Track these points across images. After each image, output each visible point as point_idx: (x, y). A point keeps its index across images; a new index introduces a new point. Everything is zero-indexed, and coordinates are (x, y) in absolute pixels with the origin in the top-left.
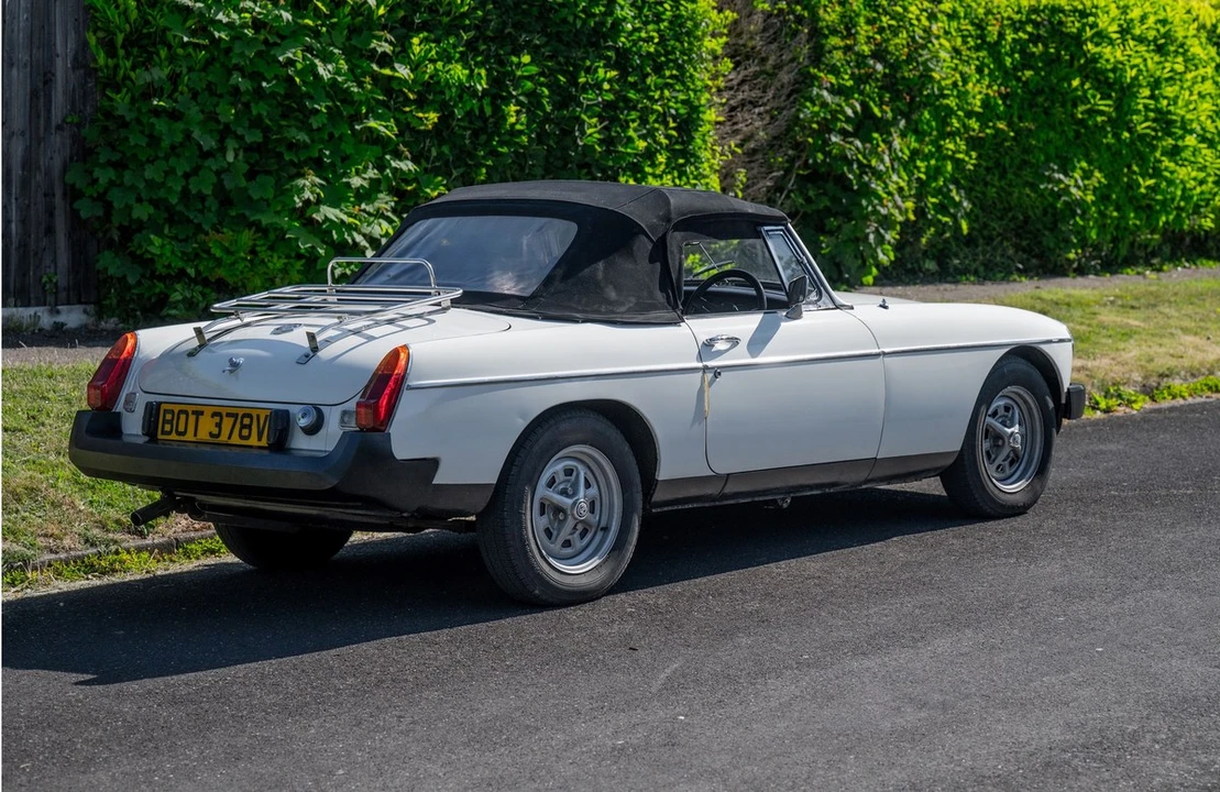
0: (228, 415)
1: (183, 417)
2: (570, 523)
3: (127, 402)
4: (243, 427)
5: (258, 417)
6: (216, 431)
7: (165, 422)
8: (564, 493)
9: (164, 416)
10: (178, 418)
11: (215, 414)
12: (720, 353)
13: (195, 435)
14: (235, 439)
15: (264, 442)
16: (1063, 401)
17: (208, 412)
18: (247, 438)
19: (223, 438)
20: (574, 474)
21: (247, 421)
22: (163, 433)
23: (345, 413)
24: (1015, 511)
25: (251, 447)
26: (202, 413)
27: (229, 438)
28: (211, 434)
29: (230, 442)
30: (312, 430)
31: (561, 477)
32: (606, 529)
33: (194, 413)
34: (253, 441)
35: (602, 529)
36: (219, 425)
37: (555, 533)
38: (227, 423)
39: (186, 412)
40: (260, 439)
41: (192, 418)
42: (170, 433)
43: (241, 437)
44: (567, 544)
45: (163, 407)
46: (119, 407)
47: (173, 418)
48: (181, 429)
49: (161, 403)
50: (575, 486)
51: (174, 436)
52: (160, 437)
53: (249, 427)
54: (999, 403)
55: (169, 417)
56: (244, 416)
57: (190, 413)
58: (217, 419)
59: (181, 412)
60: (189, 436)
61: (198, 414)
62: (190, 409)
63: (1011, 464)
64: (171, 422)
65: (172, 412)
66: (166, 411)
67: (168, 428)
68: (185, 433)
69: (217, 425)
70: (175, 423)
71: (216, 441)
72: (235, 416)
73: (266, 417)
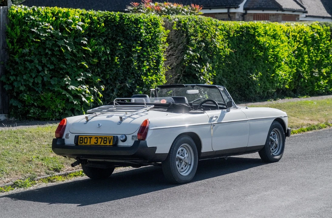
0: (100, 138)
1: (86, 139)
2: (183, 163)
3: (66, 136)
4: (104, 140)
5: (109, 138)
6: (96, 142)
7: (80, 140)
8: (181, 155)
9: (80, 139)
10: (84, 139)
11: (95, 138)
12: (214, 121)
13: (90, 143)
14: (102, 144)
15: (111, 144)
16: (286, 132)
17: (94, 137)
18: (106, 143)
19: (99, 143)
20: (183, 151)
21: (105, 139)
22: (80, 143)
23: (133, 136)
24: (277, 160)
25: (107, 145)
26: (92, 138)
27: (100, 143)
28: (95, 143)
29: (101, 145)
30: (124, 141)
31: (181, 152)
32: (190, 165)
33: (89, 138)
34: (108, 144)
35: (189, 165)
36: (97, 140)
37: (180, 166)
38: (100, 140)
39: (87, 138)
40: (110, 143)
41: (89, 139)
42: (82, 143)
43: (104, 143)
44: (182, 168)
45: (80, 137)
46: (64, 137)
47: (83, 139)
49: (79, 136)
50: (184, 153)
51: (83, 144)
52: (79, 144)
53: (106, 141)
54: (272, 133)
55: (81, 139)
56: (105, 138)
57: (88, 138)
58: (97, 139)
59: (85, 138)
60: (88, 144)
61: (90, 138)
62: (88, 137)
63: (275, 148)
64: (82, 140)
65: (82, 138)
66: (81, 138)
67: (81, 142)
68: (87, 143)
69: (96, 140)
70: (83, 140)
71: (96, 144)
72: (102, 138)
73: (111, 138)
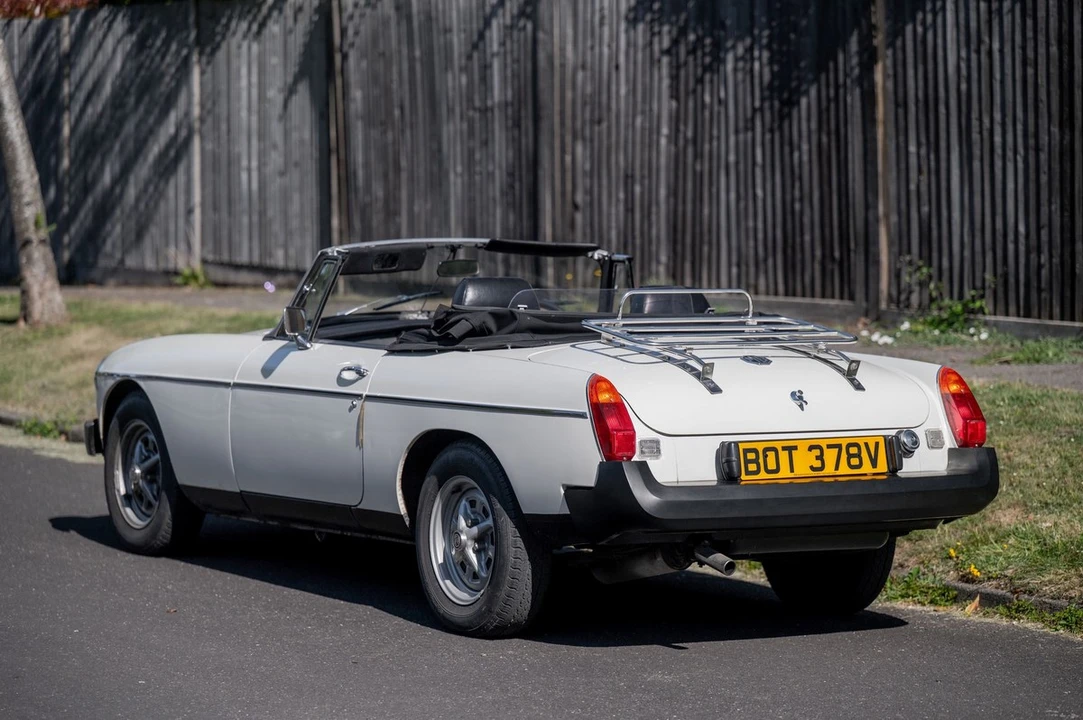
0: (829, 446)
4: (850, 456)
5: (866, 444)
6: (818, 464)
7: (746, 461)
10: (766, 456)
13: (792, 471)
19: (830, 470)
21: (853, 450)
22: (748, 473)
25: (865, 475)
26: (795, 448)
27: (837, 468)
29: (838, 473)
33: (784, 448)
36: (820, 458)
38: (830, 456)
39: (774, 449)
40: (874, 463)
41: (784, 456)
48: (772, 465)
51: (763, 475)
53: (859, 456)
56: (849, 445)
58: (817, 452)
59: (766, 450)
64: (756, 461)
65: (755, 451)
66: (746, 451)
67: (752, 467)
68: (777, 470)
69: (817, 458)
70: (761, 461)
71: (821, 473)
72: (839, 446)
73: (877, 444)
